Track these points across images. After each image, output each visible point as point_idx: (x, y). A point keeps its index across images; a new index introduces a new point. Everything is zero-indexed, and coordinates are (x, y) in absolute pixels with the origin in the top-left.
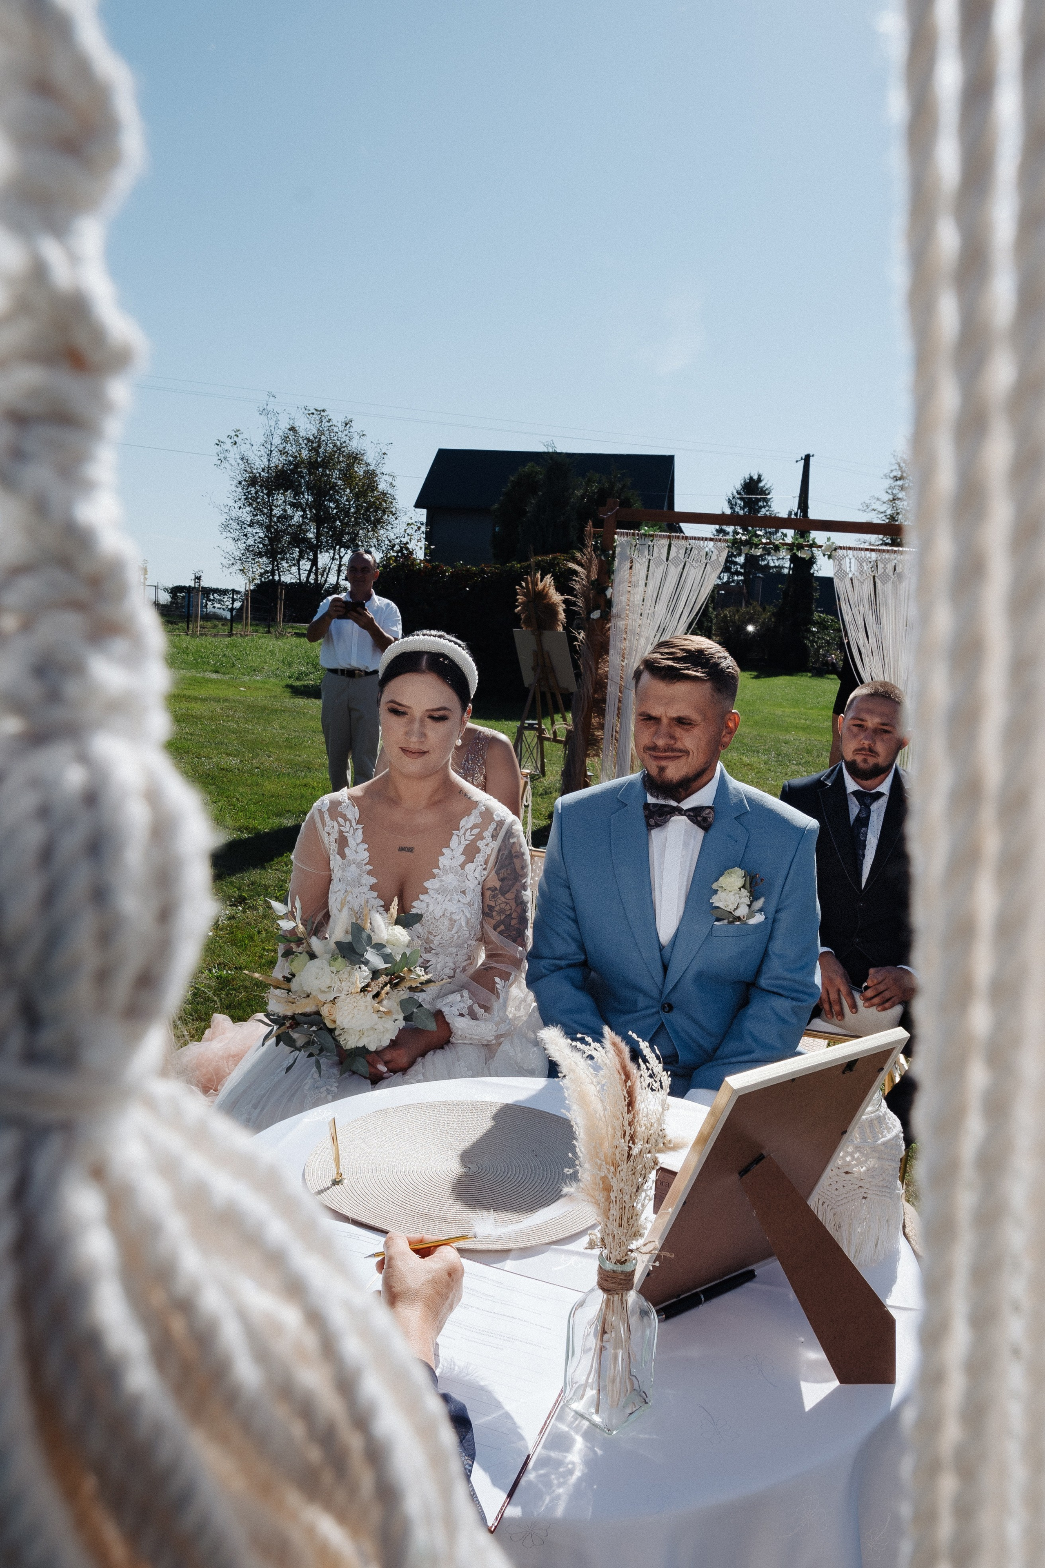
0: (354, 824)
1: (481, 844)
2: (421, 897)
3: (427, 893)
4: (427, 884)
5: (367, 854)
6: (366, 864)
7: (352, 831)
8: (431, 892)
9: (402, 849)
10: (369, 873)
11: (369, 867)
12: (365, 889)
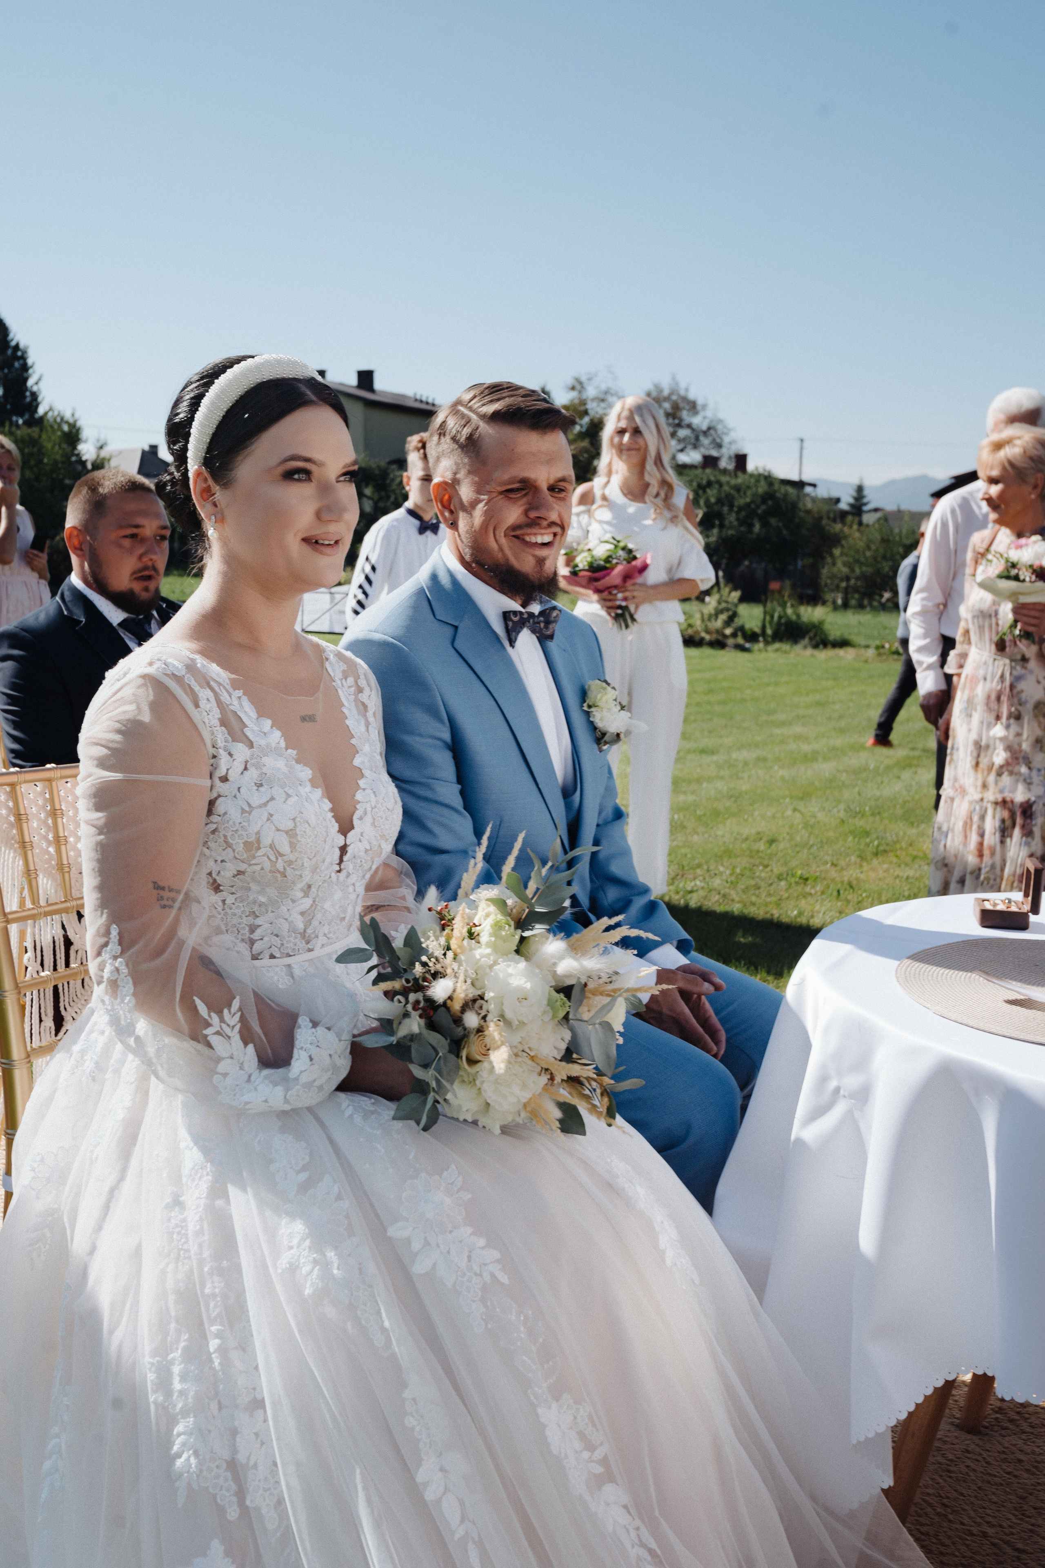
0: (231, 690)
1: (364, 697)
2: (361, 783)
3: (362, 776)
4: (357, 762)
5: (277, 734)
6: (287, 749)
7: (235, 702)
8: (366, 772)
9: (303, 719)
10: (298, 761)
11: (292, 752)
12: (308, 788)
